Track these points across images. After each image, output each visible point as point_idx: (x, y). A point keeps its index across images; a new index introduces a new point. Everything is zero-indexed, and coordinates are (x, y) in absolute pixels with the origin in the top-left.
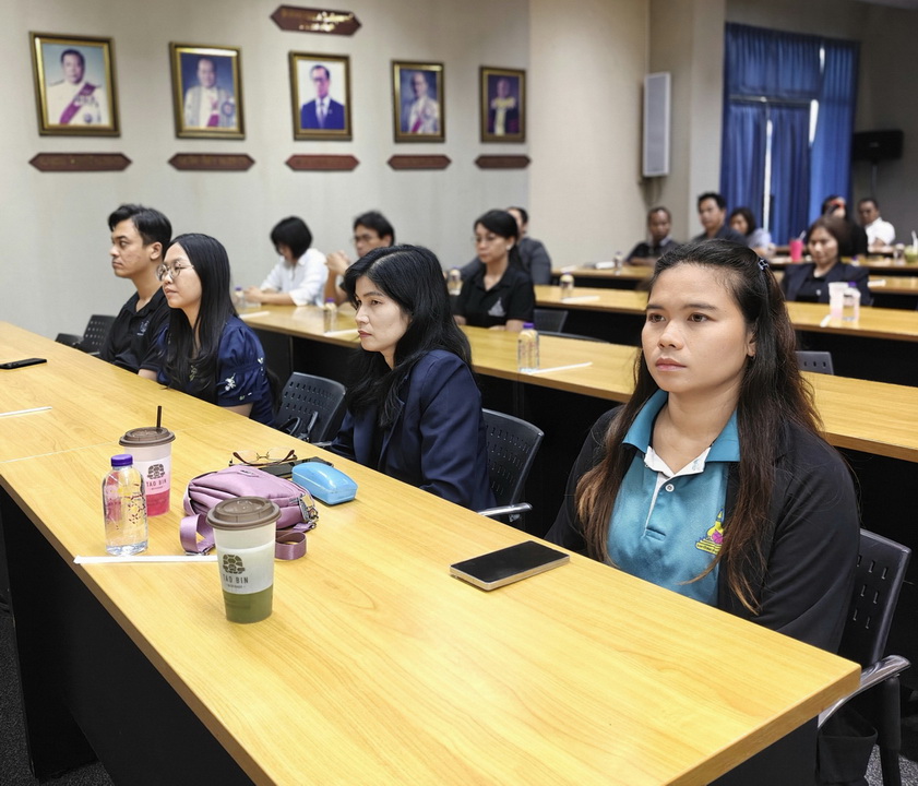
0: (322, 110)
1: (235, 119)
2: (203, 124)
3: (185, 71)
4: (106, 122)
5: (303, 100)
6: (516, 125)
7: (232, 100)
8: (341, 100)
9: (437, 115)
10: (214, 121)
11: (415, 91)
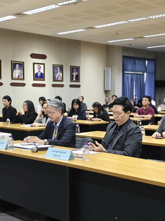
0: (39, 75)
1: (22, 76)
2: (17, 77)
3: (14, 66)
5: (36, 72)
6: (78, 78)
7: (22, 72)
8: (43, 73)
9: (62, 76)
10: (19, 76)
11: (57, 71)
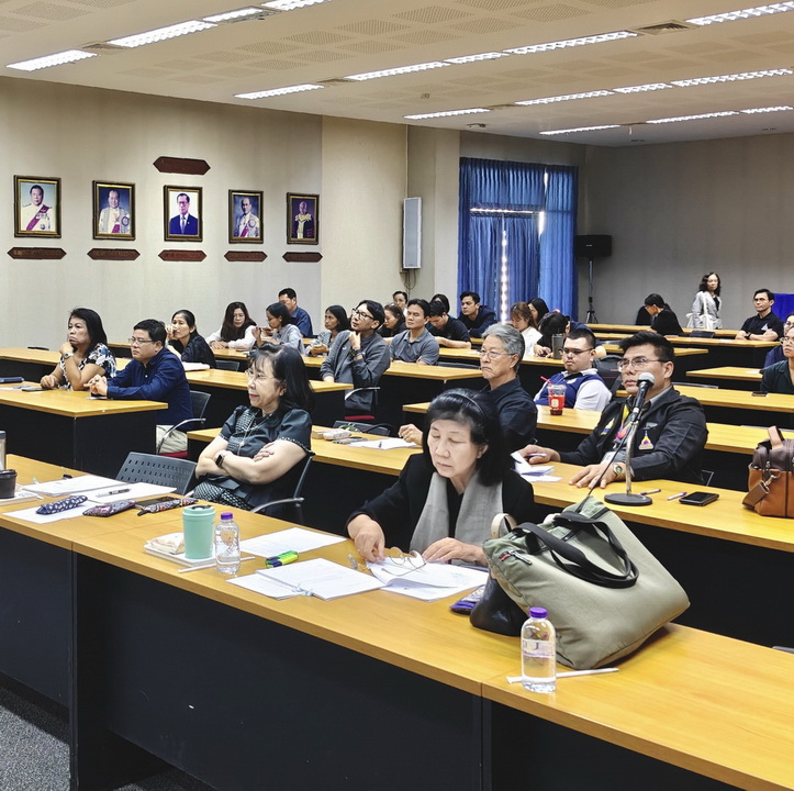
2: (110, 232)
3: (100, 196)
4: (53, 229)
7: (128, 216)
9: (258, 225)
